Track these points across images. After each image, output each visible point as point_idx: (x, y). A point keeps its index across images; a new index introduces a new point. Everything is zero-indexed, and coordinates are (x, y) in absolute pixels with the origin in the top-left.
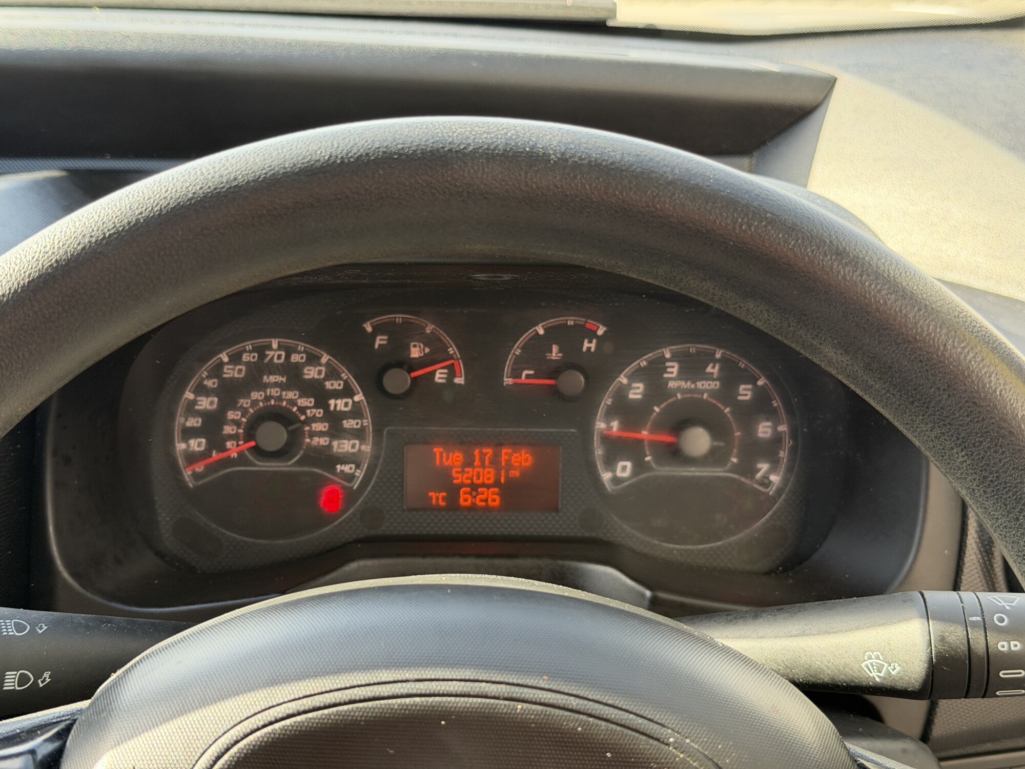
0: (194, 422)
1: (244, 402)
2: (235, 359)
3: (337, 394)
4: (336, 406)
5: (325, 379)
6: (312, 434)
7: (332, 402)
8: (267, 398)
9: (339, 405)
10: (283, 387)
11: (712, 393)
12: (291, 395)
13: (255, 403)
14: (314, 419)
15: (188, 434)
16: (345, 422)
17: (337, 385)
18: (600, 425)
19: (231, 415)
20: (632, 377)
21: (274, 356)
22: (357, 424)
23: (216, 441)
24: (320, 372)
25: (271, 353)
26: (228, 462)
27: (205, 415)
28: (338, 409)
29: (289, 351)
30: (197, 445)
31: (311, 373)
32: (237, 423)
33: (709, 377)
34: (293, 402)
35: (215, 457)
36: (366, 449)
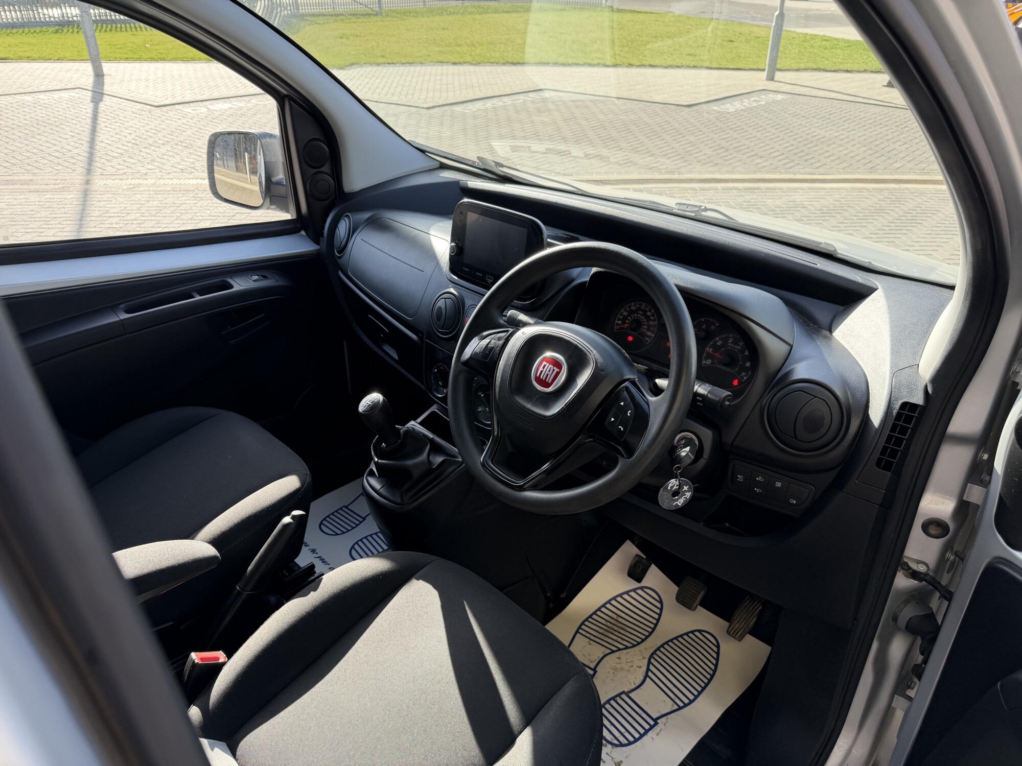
0: (621, 317)
1: (633, 316)
2: (635, 305)
3: (652, 321)
5: (650, 316)
6: (643, 328)
8: (638, 316)
9: (651, 323)
10: (642, 315)
11: (738, 350)
12: (643, 317)
13: (635, 317)
14: (645, 325)
15: (619, 319)
16: (651, 327)
17: (652, 318)
18: (708, 349)
19: (629, 318)
20: (720, 339)
21: (642, 307)
22: (653, 329)
23: (624, 323)
26: (624, 328)
27: (624, 316)
29: (646, 307)
30: (620, 322)
31: (649, 313)
32: (629, 320)
33: (739, 345)
34: (642, 319)
35: (622, 326)
36: (653, 335)
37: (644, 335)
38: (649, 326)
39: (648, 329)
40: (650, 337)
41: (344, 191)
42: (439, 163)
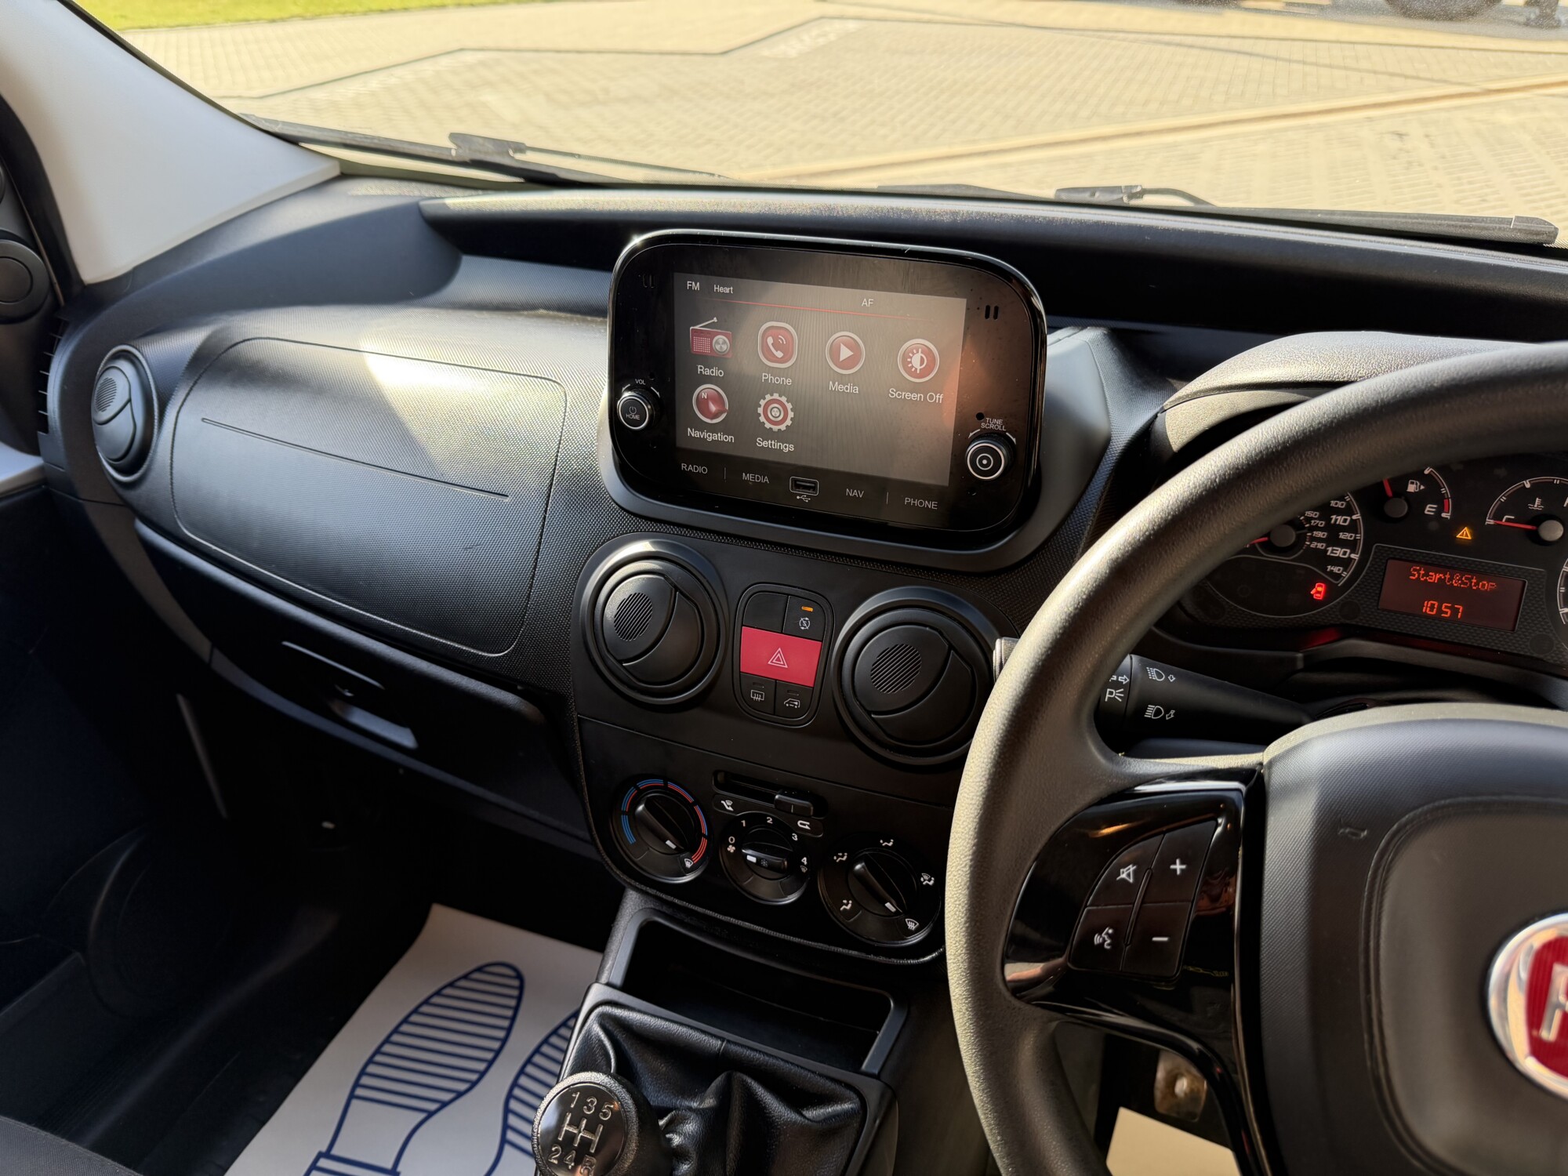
37: (1323, 559)
38: (1333, 531)
39: (1333, 540)
40: (1345, 563)
41: (81, 282)
42: (337, 163)
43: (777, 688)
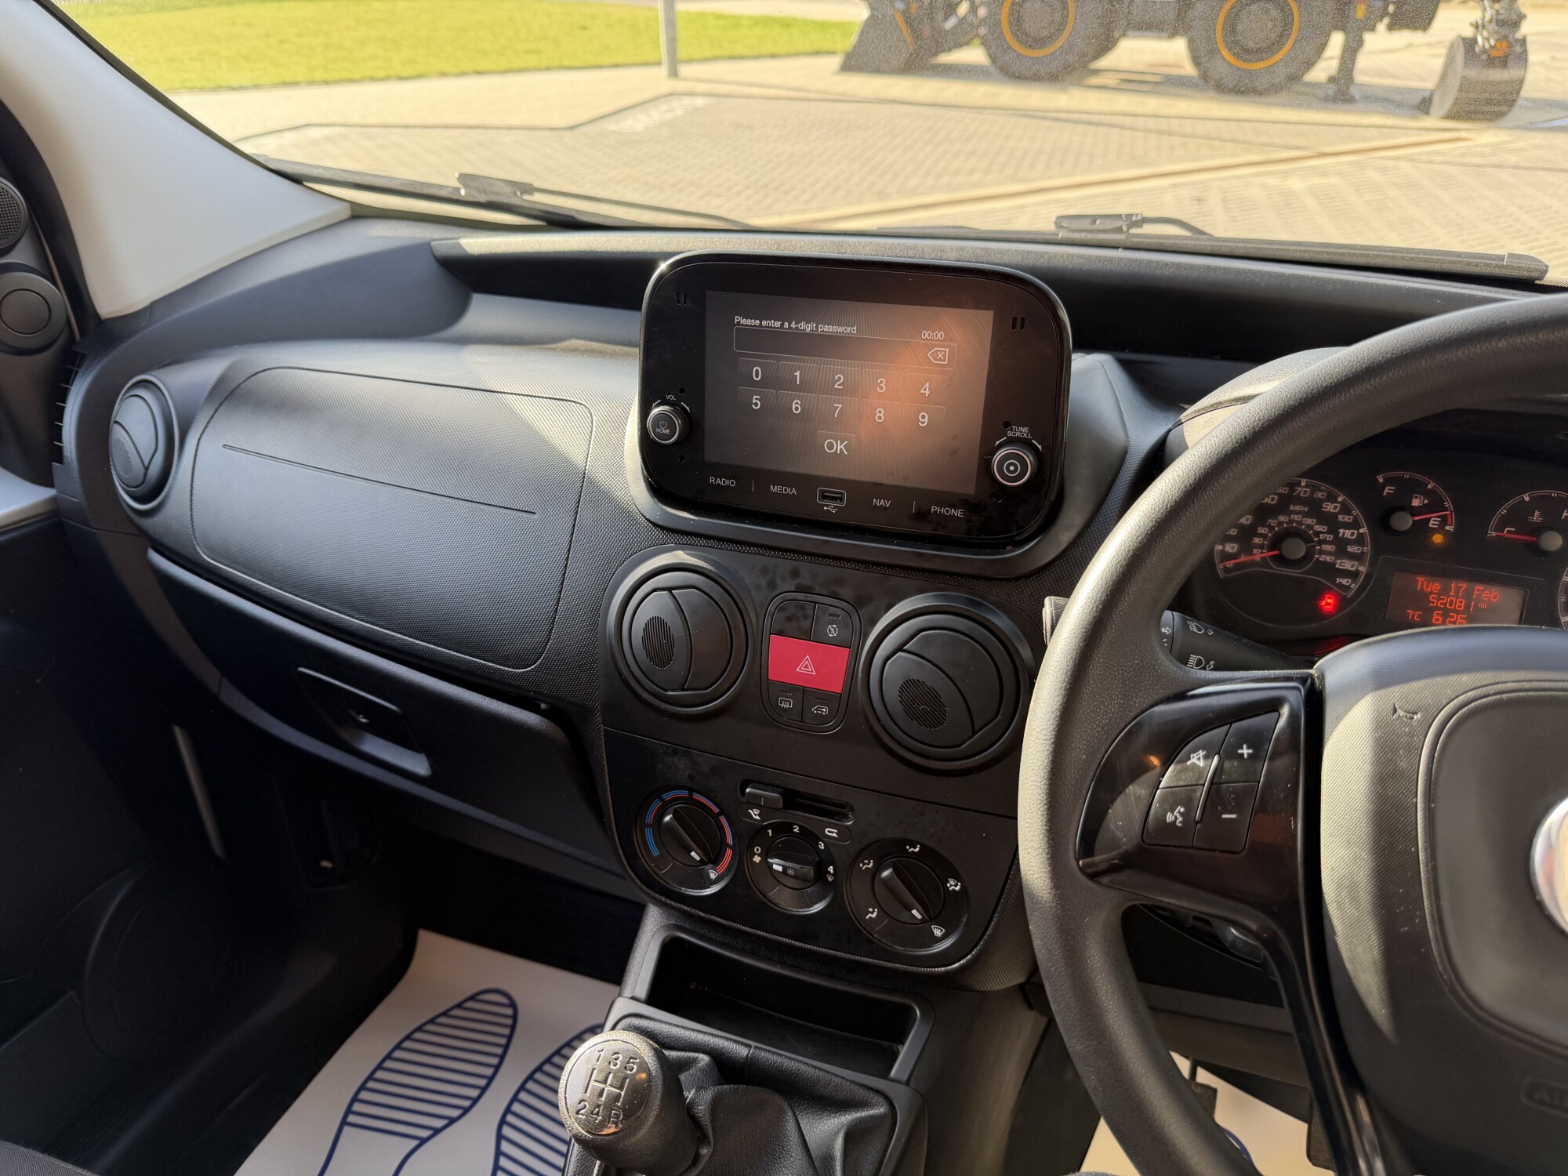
0: (1232, 531)
1: (1273, 522)
3: (1346, 526)
4: (1344, 533)
5: (1339, 513)
6: (1321, 552)
7: (1341, 531)
8: (1291, 521)
9: (1347, 533)
10: (1306, 515)
12: (1309, 521)
13: (1280, 523)
14: (1325, 542)
15: (1227, 539)
16: (1349, 547)
17: (1347, 519)
19: (1261, 530)
21: (1301, 491)
22: (1358, 550)
23: (1247, 548)
24: (1335, 508)
25: (1300, 489)
26: (1252, 564)
27: (1242, 528)
28: (1345, 536)
29: (1314, 489)
30: (1231, 548)
31: (1329, 507)
32: (1264, 537)
34: (1310, 527)
35: (1243, 558)
36: (1363, 569)
37: (1331, 571)
38: (1341, 545)
39: (1341, 551)
40: (1354, 575)
41: (97, 315)
42: (347, 205)
43: (805, 694)
